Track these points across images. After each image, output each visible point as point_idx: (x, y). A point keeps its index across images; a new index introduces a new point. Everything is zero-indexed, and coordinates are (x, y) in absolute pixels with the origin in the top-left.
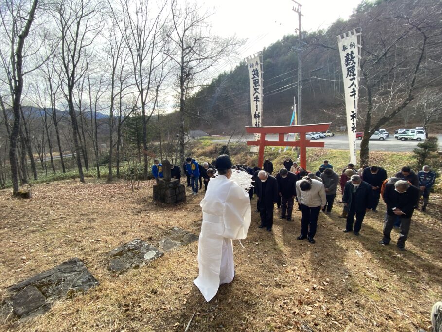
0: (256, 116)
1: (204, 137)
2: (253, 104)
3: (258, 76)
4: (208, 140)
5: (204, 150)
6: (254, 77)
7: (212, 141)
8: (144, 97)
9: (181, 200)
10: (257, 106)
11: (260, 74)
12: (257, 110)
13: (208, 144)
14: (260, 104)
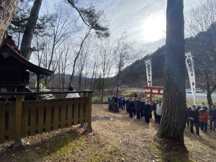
0: (149, 82)
1: (127, 88)
2: (148, 77)
3: (150, 67)
4: (129, 90)
5: (127, 94)
6: (148, 67)
7: (131, 90)
8: (105, 72)
9: (118, 111)
10: (149, 78)
11: (150, 66)
12: (149, 79)
13: (129, 91)
14: (151, 77)
